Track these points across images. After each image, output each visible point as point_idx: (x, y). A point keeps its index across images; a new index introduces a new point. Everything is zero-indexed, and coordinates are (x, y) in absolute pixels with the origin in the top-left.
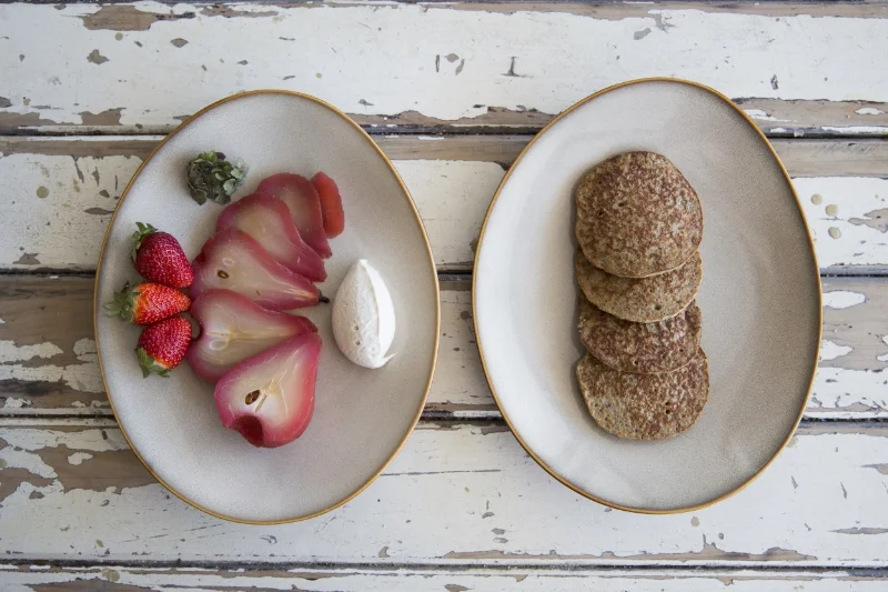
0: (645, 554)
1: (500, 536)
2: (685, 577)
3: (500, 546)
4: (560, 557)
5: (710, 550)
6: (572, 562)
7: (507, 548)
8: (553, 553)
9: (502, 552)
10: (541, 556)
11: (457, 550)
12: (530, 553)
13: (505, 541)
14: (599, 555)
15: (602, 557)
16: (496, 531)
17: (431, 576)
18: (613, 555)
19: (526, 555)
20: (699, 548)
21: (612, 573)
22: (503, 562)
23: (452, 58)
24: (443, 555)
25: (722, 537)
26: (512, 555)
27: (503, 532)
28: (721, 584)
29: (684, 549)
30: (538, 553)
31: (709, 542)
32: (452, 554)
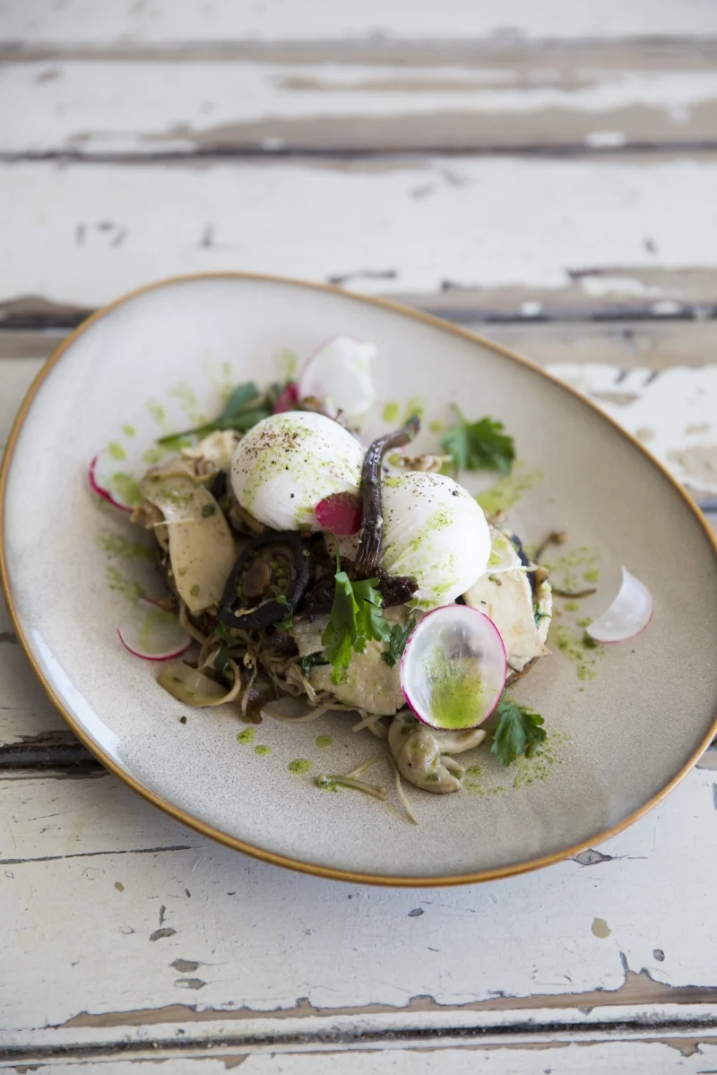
0: (501, 1000)
1: (188, 975)
2: (593, 1042)
3: (187, 996)
4: (319, 1012)
5: (640, 985)
6: (346, 1022)
7: (202, 999)
8: (303, 1006)
9: (192, 1008)
10: (279, 1013)
11: (96, 1008)
12: (255, 1006)
13: (197, 984)
14: (402, 1002)
15: (407, 1008)
16: (181, 965)
17: (34, 1068)
18: (432, 1001)
19: (246, 1012)
20: (615, 981)
21: (434, 1042)
22: (195, 1030)
23: (106, 227)
24: (62, 1021)
25: (660, 955)
26: (213, 1013)
27: (194, 966)
28: (674, 1055)
29: (582, 984)
30: (271, 1006)
31: (635, 967)
32: (83, 1019)
